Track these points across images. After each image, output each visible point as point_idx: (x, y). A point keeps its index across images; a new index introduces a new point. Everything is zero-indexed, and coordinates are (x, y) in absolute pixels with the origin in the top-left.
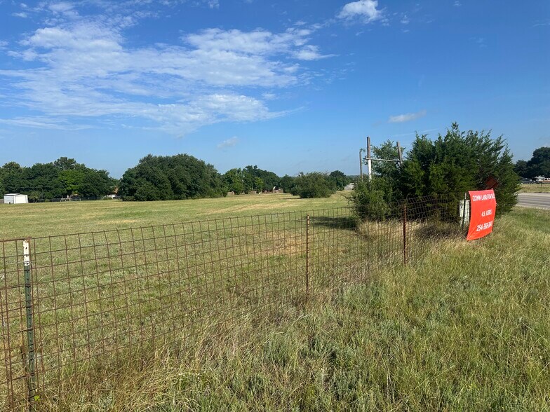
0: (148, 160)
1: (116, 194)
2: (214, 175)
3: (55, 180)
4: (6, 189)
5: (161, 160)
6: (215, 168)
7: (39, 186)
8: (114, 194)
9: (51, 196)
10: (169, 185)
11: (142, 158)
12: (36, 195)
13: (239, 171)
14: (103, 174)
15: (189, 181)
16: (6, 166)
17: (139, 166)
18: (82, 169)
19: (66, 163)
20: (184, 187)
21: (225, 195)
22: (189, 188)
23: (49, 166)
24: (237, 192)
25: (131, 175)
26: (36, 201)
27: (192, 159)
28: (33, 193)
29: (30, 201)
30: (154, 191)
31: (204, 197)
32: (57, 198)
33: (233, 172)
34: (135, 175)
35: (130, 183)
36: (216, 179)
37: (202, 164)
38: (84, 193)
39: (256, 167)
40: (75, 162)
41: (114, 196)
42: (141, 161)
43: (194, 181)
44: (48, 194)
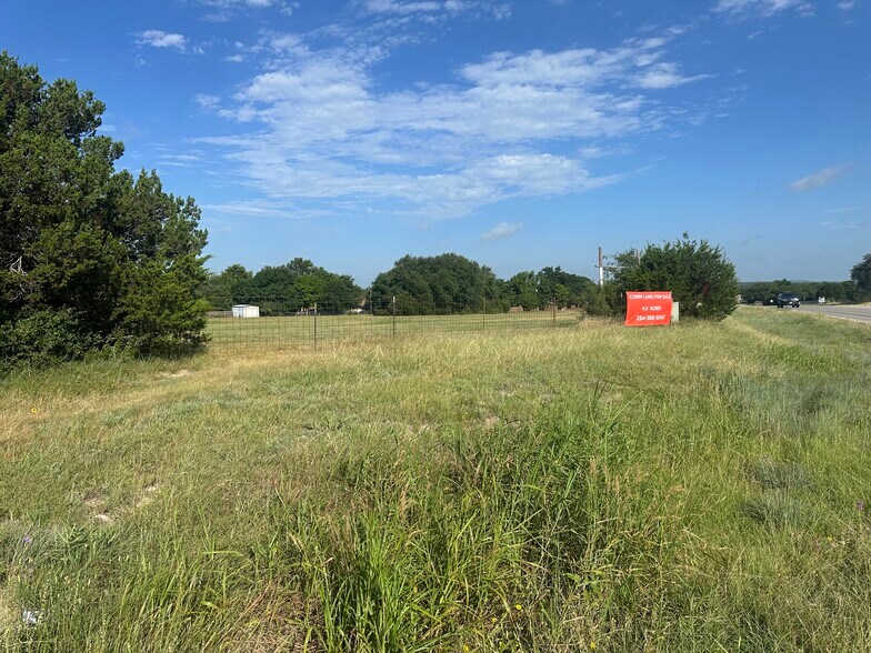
0: (406, 263)
1: (363, 308)
2: (490, 282)
3: (291, 288)
4: (235, 300)
5: (422, 262)
6: (493, 271)
7: (272, 296)
8: (359, 307)
9: (285, 308)
10: (429, 294)
11: (398, 259)
12: (269, 306)
13: (531, 276)
14: (347, 281)
15: (456, 289)
16: (229, 270)
17: (394, 271)
18: (321, 273)
19: (301, 265)
20: (448, 298)
21: (506, 310)
22: (456, 299)
23: (282, 270)
24: (527, 308)
25: (384, 282)
26: (268, 314)
27: (461, 260)
28: (266, 303)
29: (262, 314)
30: (412, 302)
31: (475, 312)
32: (292, 311)
33: (522, 276)
34: (389, 283)
35: (383, 292)
36: (495, 287)
37: (474, 266)
38: (323, 305)
39: (558, 269)
40: (311, 265)
41: (359, 310)
42: (396, 264)
43: (463, 290)
44: (282, 306)
